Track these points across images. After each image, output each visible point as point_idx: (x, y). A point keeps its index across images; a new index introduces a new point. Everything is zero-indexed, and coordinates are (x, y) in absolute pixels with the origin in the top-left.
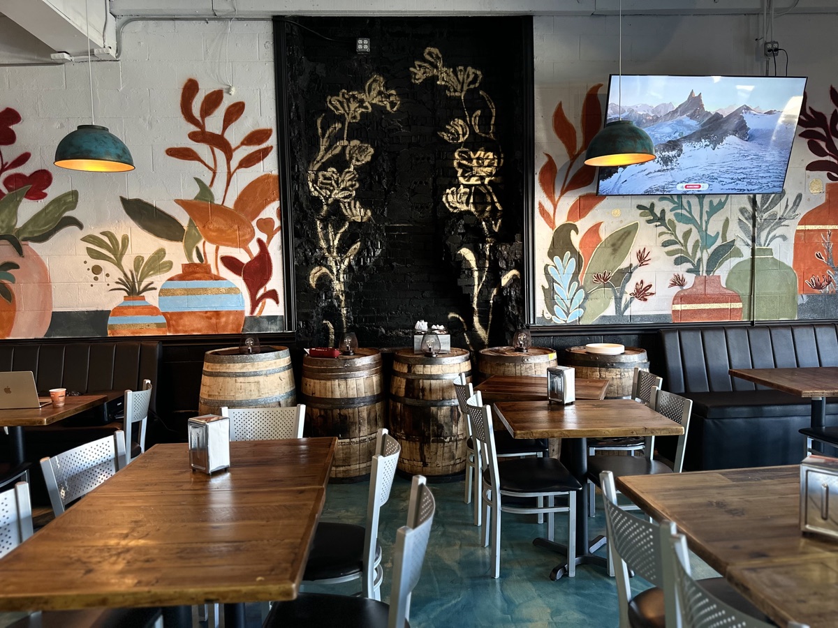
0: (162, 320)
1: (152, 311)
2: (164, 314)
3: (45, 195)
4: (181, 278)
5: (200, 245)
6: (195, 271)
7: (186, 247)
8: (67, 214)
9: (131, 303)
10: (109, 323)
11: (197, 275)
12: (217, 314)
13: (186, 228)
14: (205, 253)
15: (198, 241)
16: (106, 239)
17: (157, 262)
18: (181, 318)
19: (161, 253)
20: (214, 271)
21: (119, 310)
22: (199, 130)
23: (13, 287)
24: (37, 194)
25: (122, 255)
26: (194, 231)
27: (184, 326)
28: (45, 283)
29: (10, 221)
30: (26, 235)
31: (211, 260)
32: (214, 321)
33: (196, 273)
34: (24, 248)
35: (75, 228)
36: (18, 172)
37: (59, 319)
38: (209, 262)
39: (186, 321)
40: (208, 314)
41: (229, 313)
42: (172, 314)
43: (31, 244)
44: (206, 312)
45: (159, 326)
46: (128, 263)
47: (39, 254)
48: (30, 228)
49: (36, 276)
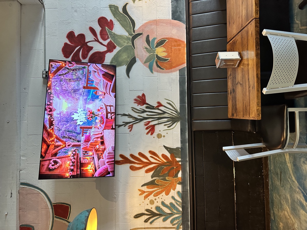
3: (111, 20)
23: (159, 38)
24: (110, 25)
28: (156, 22)
29: (124, 38)
34: (138, 32)
35: (128, 7)
36: (99, 33)
37: (175, 16)
43: (136, 29)
47: (141, 25)
48: (128, 29)
49: (153, 27)
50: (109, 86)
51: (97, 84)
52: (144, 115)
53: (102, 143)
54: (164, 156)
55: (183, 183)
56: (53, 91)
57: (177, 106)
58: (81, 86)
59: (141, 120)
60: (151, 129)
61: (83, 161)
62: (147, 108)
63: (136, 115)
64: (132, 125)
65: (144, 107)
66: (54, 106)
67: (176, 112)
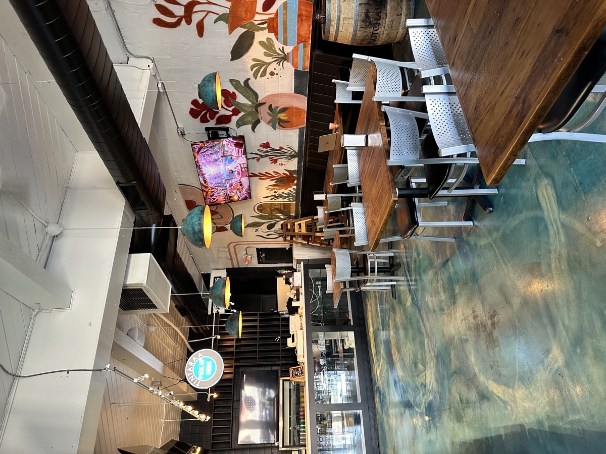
0: (301, 45)
1: (296, 49)
2: (298, 44)
3: (233, 92)
4: (276, 34)
5: (256, 23)
6: (272, 26)
7: (257, 31)
8: (242, 84)
9: (291, 59)
10: (301, 70)
11: (275, 25)
12: (300, 16)
13: (246, 30)
14: (261, 20)
15: (254, 24)
16: (255, 69)
17: (268, 46)
18: (301, 35)
19: (261, 43)
20: (272, 16)
21: (294, 65)
22: (184, 19)
23: (281, 107)
24: (234, 96)
25: (263, 62)
26: (248, 26)
27: (306, 34)
28: (278, 95)
29: (248, 106)
30: (255, 101)
31: (266, 17)
32: (304, 18)
33: (273, 26)
34: (261, 102)
35: (249, 81)
36: (223, 102)
37: (298, 90)
38: (267, 18)
39: (303, 33)
40: (300, 21)
41: (299, 9)
42: (298, 39)
43: (259, 100)
44: (298, 22)
45: (305, 47)
46: (268, 60)
47: (264, 97)
48: (251, 99)
49: (275, 98)
50: (240, 151)
51: (231, 152)
52: (269, 154)
53: (241, 185)
54: (283, 174)
55: (297, 185)
56: (200, 164)
57: (296, 149)
58: (220, 157)
59: (266, 156)
60: (275, 161)
61: (230, 195)
62: (270, 150)
63: (262, 154)
64: (259, 159)
65: (268, 149)
66: (204, 172)
67: (295, 152)
